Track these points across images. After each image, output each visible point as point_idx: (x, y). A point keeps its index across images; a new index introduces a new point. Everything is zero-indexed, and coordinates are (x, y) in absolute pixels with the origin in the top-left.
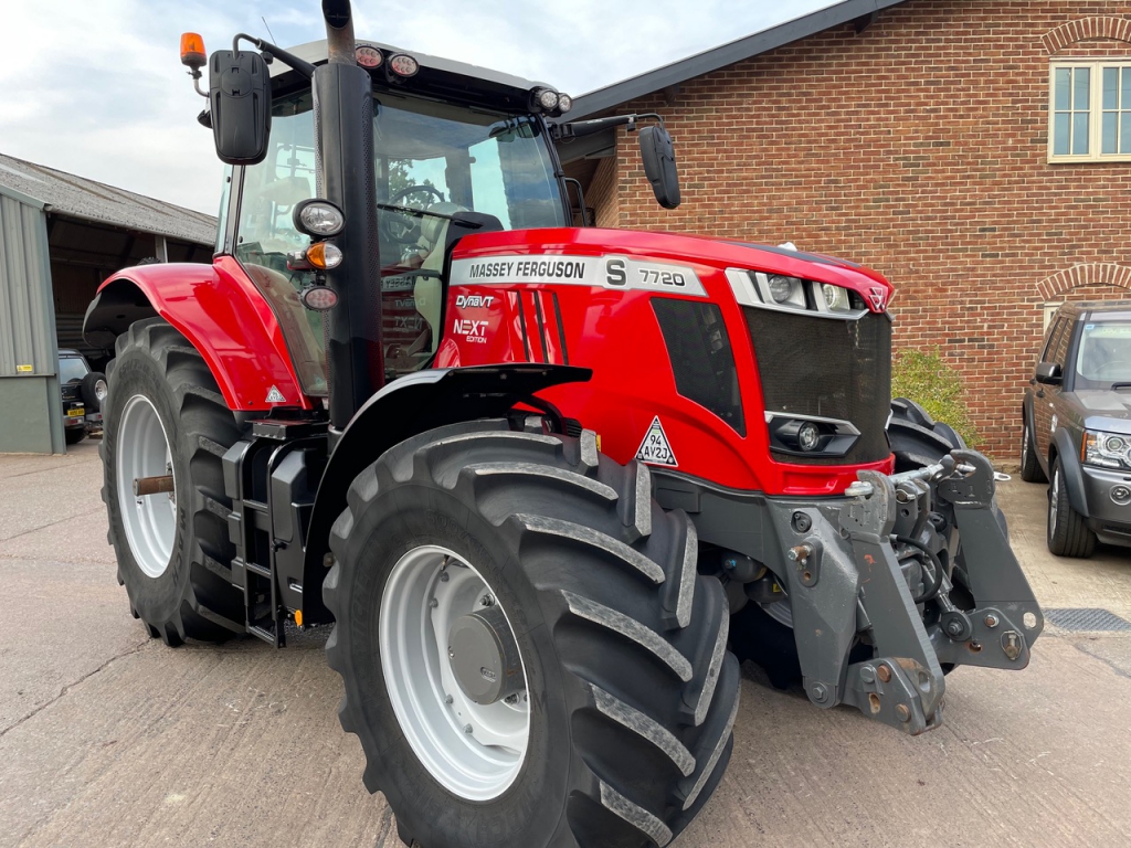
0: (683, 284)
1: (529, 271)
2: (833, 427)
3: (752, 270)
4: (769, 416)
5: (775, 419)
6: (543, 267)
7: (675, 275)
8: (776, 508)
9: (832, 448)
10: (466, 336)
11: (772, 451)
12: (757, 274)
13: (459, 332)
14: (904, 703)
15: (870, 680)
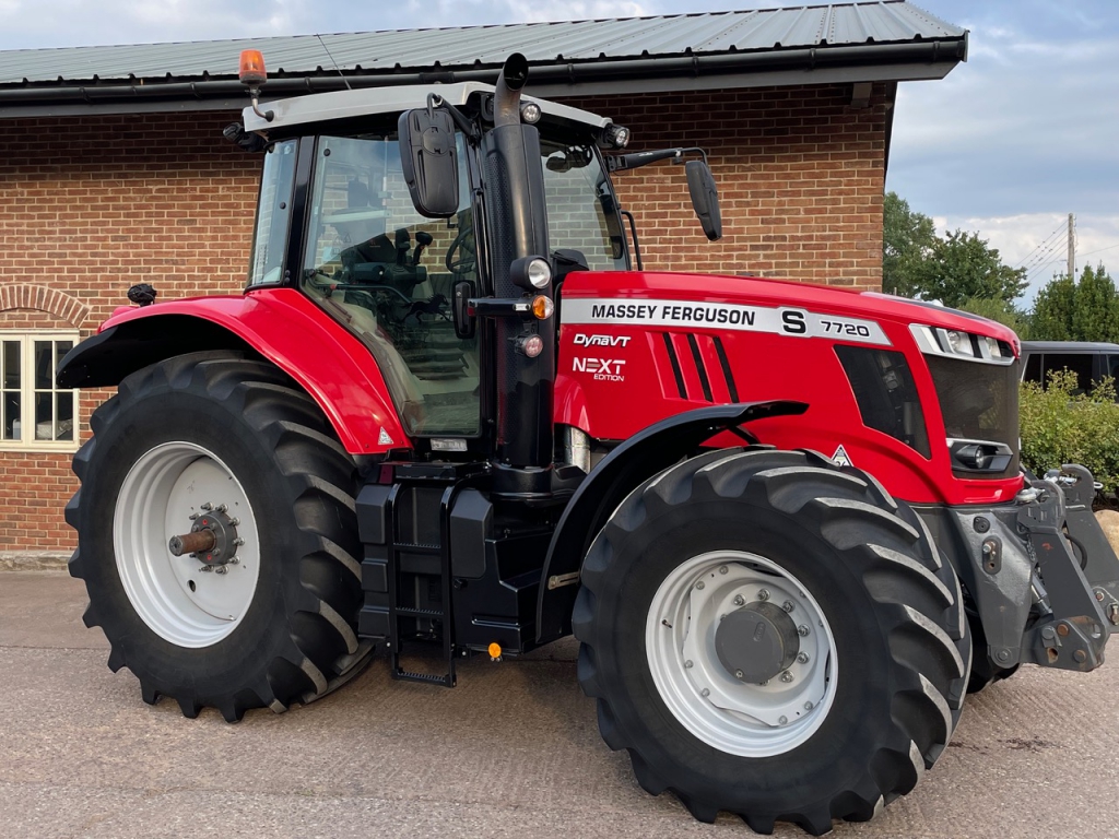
0: (867, 335)
1: (681, 316)
2: (995, 448)
3: (933, 327)
4: (950, 442)
5: (955, 444)
6: (699, 312)
7: (858, 327)
8: (959, 515)
9: (993, 467)
10: (593, 374)
11: (953, 470)
12: (938, 329)
13: (582, 369)
14: (1082, 648)
15: (1051, 637)
